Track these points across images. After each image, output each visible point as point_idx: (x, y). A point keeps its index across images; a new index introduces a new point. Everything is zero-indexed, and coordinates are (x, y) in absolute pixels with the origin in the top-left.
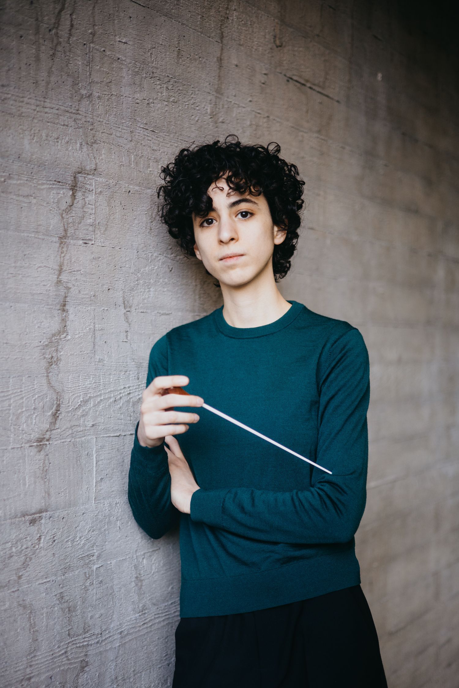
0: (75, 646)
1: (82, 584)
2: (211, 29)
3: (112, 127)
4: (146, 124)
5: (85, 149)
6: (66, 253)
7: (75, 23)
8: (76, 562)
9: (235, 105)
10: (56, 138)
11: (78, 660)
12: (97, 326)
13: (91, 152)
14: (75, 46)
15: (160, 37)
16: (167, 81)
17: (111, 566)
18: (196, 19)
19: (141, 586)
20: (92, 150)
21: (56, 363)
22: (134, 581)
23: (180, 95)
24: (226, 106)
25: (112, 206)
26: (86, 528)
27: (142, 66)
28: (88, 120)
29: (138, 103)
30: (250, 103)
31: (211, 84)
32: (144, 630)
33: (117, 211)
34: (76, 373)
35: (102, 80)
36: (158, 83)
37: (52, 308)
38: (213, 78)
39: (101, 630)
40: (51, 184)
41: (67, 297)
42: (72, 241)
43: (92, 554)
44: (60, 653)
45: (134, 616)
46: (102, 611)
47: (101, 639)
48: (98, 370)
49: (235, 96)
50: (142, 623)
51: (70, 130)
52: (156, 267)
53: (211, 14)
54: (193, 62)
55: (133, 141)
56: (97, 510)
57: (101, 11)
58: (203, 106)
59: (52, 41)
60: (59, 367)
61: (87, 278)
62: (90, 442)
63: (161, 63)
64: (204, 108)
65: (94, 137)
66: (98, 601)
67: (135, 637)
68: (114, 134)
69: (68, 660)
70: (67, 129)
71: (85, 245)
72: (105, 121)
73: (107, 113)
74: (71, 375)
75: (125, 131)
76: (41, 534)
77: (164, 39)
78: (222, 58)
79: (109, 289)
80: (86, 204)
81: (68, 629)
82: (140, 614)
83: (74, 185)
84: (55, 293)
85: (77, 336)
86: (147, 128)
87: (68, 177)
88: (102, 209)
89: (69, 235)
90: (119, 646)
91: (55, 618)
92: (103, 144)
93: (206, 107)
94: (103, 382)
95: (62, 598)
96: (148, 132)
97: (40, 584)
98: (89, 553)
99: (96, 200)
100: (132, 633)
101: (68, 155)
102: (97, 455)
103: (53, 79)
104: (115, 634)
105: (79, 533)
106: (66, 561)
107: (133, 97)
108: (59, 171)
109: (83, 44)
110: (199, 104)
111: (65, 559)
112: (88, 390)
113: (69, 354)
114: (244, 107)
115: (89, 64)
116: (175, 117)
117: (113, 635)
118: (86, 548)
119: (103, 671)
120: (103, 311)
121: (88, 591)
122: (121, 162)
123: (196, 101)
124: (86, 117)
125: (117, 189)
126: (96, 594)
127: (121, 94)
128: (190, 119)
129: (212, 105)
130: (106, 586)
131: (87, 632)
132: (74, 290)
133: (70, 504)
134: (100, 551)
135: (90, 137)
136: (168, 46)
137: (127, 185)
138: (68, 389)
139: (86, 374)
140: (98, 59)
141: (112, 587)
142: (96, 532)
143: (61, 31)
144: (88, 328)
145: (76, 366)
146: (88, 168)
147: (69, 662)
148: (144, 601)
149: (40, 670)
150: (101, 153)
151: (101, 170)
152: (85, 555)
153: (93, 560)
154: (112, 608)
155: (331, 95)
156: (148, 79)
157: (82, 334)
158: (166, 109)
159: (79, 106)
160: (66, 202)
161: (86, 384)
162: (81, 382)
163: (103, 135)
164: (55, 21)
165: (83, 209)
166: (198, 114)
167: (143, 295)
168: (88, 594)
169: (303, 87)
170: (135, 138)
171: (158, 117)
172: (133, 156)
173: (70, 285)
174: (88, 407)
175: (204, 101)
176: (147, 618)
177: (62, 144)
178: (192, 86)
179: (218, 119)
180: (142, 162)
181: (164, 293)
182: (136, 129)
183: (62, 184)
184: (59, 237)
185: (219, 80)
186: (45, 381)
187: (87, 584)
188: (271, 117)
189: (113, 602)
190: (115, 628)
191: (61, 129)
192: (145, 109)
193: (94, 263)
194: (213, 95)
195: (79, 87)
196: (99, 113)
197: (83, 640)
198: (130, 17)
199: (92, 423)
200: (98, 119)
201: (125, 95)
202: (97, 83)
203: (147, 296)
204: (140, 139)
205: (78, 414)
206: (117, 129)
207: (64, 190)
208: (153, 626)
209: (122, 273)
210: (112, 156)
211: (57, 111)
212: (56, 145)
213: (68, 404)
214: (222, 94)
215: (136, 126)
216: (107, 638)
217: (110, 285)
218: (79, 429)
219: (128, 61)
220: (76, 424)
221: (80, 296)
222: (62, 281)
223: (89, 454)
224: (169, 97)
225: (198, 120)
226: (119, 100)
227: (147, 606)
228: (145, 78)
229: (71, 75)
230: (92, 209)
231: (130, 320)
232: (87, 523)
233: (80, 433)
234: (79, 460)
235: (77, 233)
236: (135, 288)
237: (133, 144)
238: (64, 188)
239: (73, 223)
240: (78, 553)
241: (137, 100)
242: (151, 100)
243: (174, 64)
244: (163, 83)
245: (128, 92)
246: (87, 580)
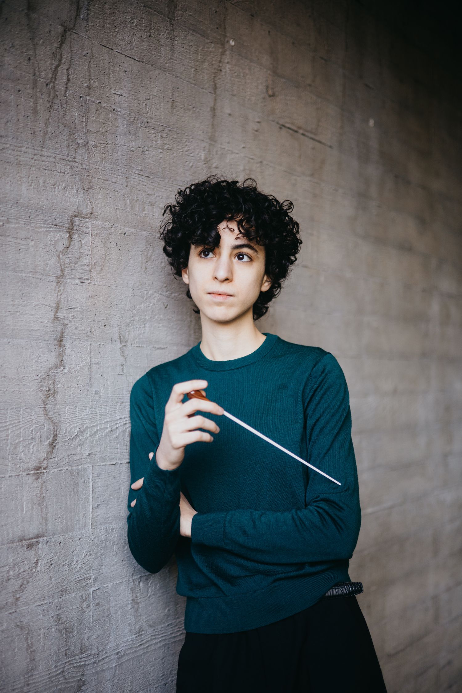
0: (72, 666)
1: (78, 606)
2: (205, 81)
3: (108, 173)
4: (141, 170)
5: (81, 194)
6: (63, 292)
7: (71, 77)
8: (72, 585)
9: (229, 151)
10: (53, 184)
11: (75, 680)
12: (93, 360)
13: (87, 197)
14: (72, 99)
15: (154, 89)
16: (161, 130)
17: (108, 589)
18: (189, 72)
19: (138, 608)
20: (89, 195)
21: (53, 395)
22: (131, 603)
23: (175, 143)
24: (219, 153)
25: (108, 247)
26: (83, 552)
27: (137, 116)
28: (85, 167)
29: (133, 151)
30: (244, 150)
31: (205, 132)
32: (141, 651)
33: (113, 252)
34: (72, 405)
35: (97, 130)
36: (153, 132)
37: (49, 344)
38: (207, 126)
39: (98, 651)
40: (48, 227)
41: (64, 333)
42: (68, 281)
43: (89, 578)
44: (57, 673)
45: (131, 637)
46: (99, 632)
47: (97, 660)
48: (95, 401)
49: (229, 143)
50: (139, 644)
51: (67, 177)
52: (152, 304)
53: (205, 66)
54: (186, 112)
55: (129, 186)
56: (94, 535)
57: (97, 66)
58: (197, 153)
59: (49, 95)
60: (56, 399)
61: (84, 315)
62: (87, 471)
63: (156, 113)
64: (198, 154)
65: (90, 183)
66: (94, 623)
67: (132, 658)
68: (110, 180)
69: (65, 679)
70: (64, 176)
71: (82, 284)
72: (100, 168)
73: (102, 160)
74: (68, 406)
75: (120, 177)
76: (38, 558)
77: (158, 91)
78: (215, 107)
79: (105, 325)
80: (83, 246)
81: (64, 649)
82: (137, 635)
83: (71, 228)
84: (53, 329)
85: (74, 370)
86: (142, 174)
87: (65, 220)
88: (98, 251)
89: (65, 274)
90: (116, 666)
91: (52, 639)
92: (99, 189)
93: (200, 154)
94: (99, 413)
95: (59, 619)
96: (143, 178)
97: (37, 606)
98: (85, 576)
99: (92, 241)
100: (128, 654)
101: (65, 201)
102: (93, 483)
103: (50, 129)
104: (112, 655)
105: (76, 557)
106: (63, 584)
107: (128, 145)
108: (56, 215)
109: (79, 97)
110: (193, 151)
111: (62, 582)
112: (85, 421)
113: (66, 387)
114: (237, 154)
115: (86, 116)
116: (169, 164)
117: (110, 656)
118: (83, 571)
119: (100, 690)
120: (99, 346)
121: (85, 613)
122: (117, 206)
123: (190, 148)
125: (113, 231)
126: (93, 616)
127: (117, 143)
128: (184, 165)
129: (206, 152)
130: (102, 608)
131: (84, 652)
132: (71, 326)
133: (67, 530)
134: (97, 574)
135: (87, 183)
136: (162, 98)
137: (122, 227)
138: (65, 420)
139: (83, 406)
140: (94, 110)
141: (108, 609)
142: (92, 556)
143: (58, 84)
144: (84, 362)
145: (73, 398)
146: (84, 212)
147: (66, 681)
148: (140, 623)
149: (38, 688)
150: (98, 197)
151: (97, 213)
152: (81, 579)
153: (90, 583)
154: (109, 629)
155: (323, 141)
156: (143, 128)
157: (79, 368)
158: (161, 156)
159: (75, 154)
160: (63, 244)
161: (83, 415)
162: (77, 414)
163: (99, 181)
164: (52, 76)
165: (79, 250)
166: (192, 160)
167: (138, 331)
168: (84, 616)
169: (296, 134)
170: (130, 183)
171: (152, 164)
172: (128, 200)
173: (66, 322)
174: (85, 437)
175: (198, 149)
176: (144, 639)
177: (59, 190)
178: (186, 134)
179: (212, 164)
180: (137, 206)
181: (159, 328)
182: (131, 175)
183: (59, 227)
184: (56, 277)
185: (213, 128)
186: (43, 412)
187: (84, 606)
188: (265, 163)
189: (110, 624)
190: (112, 649)
191: (58, 176)
192: (140, 156)
193: (90, 301)
194: (207, 142)
195: (75, 136)
196: (96, 160)
197: (80, 660)
198: (125, 71)
199: (89, 452)
200: (94, 167)
201: (120, 144)
202: (93, 132)
203: (143, 332)
204: (135, 185)
205: (75, 443)
206: (113, 175)
207: (61, 233)
208: (149, 648)
209: (117, 309)
210: (108, 201)
211: (54, 159)
212: (53, 191)
213: (64, 434)
214: (216, 141)
215: (131, 172)
216: (104, 658)
217: (106, 321)
218: (76, 458)
219: (123, 112)
220: (73, 453)
221: (77, 332)
222: (59, 318)
223: (86, 482)
224: (164, 144)
225: (192, 166)
226: (115, 149)
227: (143, 628)
228: (140, 128)
229: (67, 126)
230: (88, 250)
231: (126, 354)
232: (83, 548)
233: (77, 461)
234: (76, 488)
235: (74, 272)
236: (131, 324)
237: (128, 189)
238: (61, 231)
239: (70, 263)
240: (75, 576)
241: (132, 148)
242: (146, 148)
243: (168, 114)
244: (157, 132)
245: (123, 141)
246: (83, 602)
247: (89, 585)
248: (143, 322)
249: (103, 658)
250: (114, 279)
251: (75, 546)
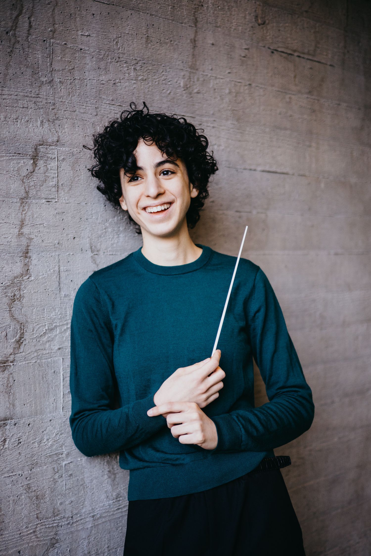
0: (44, 527)
1: (50, 477)
2: (184, 16)
3: (75, 105)
4: (113, 100)
5: (46, 125)
6: (28, 211)
7: (33, 24)
8: (43, 460)
9: (212, 77)
10: (15, 118)
11: (48, 538)
12: (62, 268)
13: (53, 127)
14: (35, 43)
15: (126, 27)
16: (135, 63)
17: (82, 462)
18: (166, 9)
19: (115, 478)
20: (54, 125)
21: (19, 300)
22: (107, 474)
23: (150, 74)
24: (201, 79)
25: (77, 170)
26: (53, 431)
27: (107, 53)
28: (50, 101)
29: (103, 84)
30: (229, 75)
31: (184, 62)
32: (119, 514)
33: (82, 173)
34: (40, 307)
35: (63, 68)
36: (125, 65)
37: (14, 256)
38: (187, 57)
39: (72, 514)
40: (10, 156)
41: (29, 246)
42: (34, 201)
43: (61, 453)
44: (28, 533)
45: (108, 503)
46: (73, 499)
47: (71, 522)
48: (64, 303)
49: (212, 70)
50: (116, 508)
51: (30, 111)
53: (183, 3)
54: (163, 45)
55: (99, 115)
56: (65, 417)
57: (61, 12)
58: (175, 81)
59: (10, 41)
60: (22, 303)
61: (51, 230)
62: (57, 363)
63: (128, 49)
64: (177, 82)
65: (56, 115)
66: (68, 491)
67: (109, 520)
68: (78, 111)
69: (38, 538)
70: (27, 111)
71: (48, 203)
72: (67, 101)
73: (69, 94)
74: (35, 309)
75: (89, 108)
76: (6, 438)
77: (131, 29)
78: (196, 39)
79: (74, 238)
80: (48, 170)
81: (36, 513)
82: (114, 501)
83: (36, 155)
84: (17, 243)
85: (41, 277)
86: (113, 104)
87: (29, 149)
88: (66, 173)
89: (30, 196)
90: (92, 527)
91: (22, 504)
92: (66, 120)
93: (179, 82)
94: (69, 313)
95: (29, 488)
96: (115, 107)
97: (5, 477)
98: (57, 452)
99: (59, 166)
100: (105, 517)
101: (28, 132)
102: (64, 373)
103: (10, 71)
104: (87, 517)
105: (46, 436)
106: (33, 459)
107: (98, 79)
108: (19, 145)
109: (43, 41)
110: (171, 79)
111: (32, 457)
112: (54, 320)
113: (33, 292)
114: (222, 79)
115: (50, 56)
116: (144, 92)
117: (85, 518)
118: (54, 447)
119: (75, 547)
120: (68, 256)
121: (58, 483)
122: (85, 133)
123: (168, 77)
124: (46, 99)
125: (82, 155)
126: (66, 485)
127: (85, 78)
128: (161, 93)
129: (186, 80)
130: (76, 478)
131: (57, 515)
132: (37, 240)
133: (37, 413)
134: (69, 450)
135: (52, 115)
136: (135, 35)
138: (32, 320)
139: (51, 308)
140: (59, 51)
141: (82, 479)
142: (64, 435)
143: (19, 31)
144: (52, 270)
145: (40, 302)
146: (50, 140)
147: (38, 539)
148: (118, 491)
149: (8, 546)
150: (64, 127)
151: (64, 141)
152: (53, 454)
153: (62, 458)
154: (84, 496)
155: (323, 61)
156: (114, 63)
157: (46, 275)
158: (135, 86)
159: (39, 91)
160: (27, 170)
161: (52, 315)
162: (46, 314)
163: (65, 113)
164: (12, 25)
165: (45, 173)
166: (170, 88)
167: (111, 241)
168: (56, 485)
169: (292, 56)
171: (125, 94)
172: (98, 128)
173: (32, 236)
174: (54, 334)
175: (176, 77)
176: (121, 504)
177: (22, 123)
178: (163, 65)
179: (193, 90)
182: (102, 105)
183: (22, 155)
184: (20, 198)
185: (193, 58)
186: (8, 314)
187: (56, 477)
188: (253, 85)
189: (84, 492)
190: (87, 513)
191: (20, 111)
192: (111, 88)
193: (58, 217)
194: (186, 71)
195: (39, 75)
196: (62, 95)
197: (53, 522)
198: (93, 14)
199: (59, 347)
200: (60, 100)
201: (89, 79)
202: (59, 71)
203: (116, 241)
204: (106, 113)
205: (43, 340)
206: (81, 107)
207: (25, 160)
209: (88, 223)
210: (76, 129)
211: (16, 97)
212: (16, 124)
213: (32, 332)
214: (197, 70)
215: (101, 102)
216: (79, 520)
217: (76, 234)
218: (44, 352)
219: (92, 50)
220: (41, 348)
221: (44, 244)
222: (24, 234)
223: (56, 372)
224: (137, 76)
225: (170, 93)
226: (83, 83)
227: (121, 494)
228: (111, 63)
229: (30, 67)
230: (55, 174)
231: (98, 262)
232: (55, 428)
233: (46, 355)
234: (46, 377)
235: (39, 194)
236: (103, 236)
237: (98, 117)
238: (24, 158)
239: (35, 186)
240: (46, 452)
241: (102, 82)
242: (117, 81)
243: (142, 48)
244: (130, 66)
245: (92, 76)
246: (55, 473)
247: (62, 459)
248: (117, 233)
249: (77, 520)
250: (83, 197)
251: (45, 427)
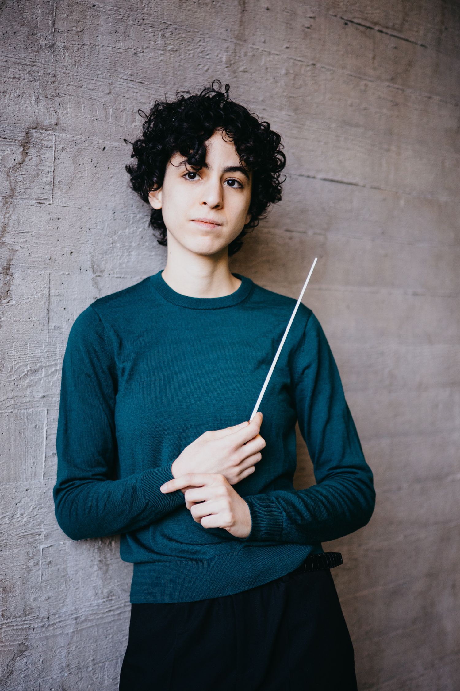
0: (11, 628)
1: (22, 564)
3: (82, 79)
5: (43, 103)
6: (12, 214)
8: (15, 540)
9: (264, 52)
10: (2, 92)
11: (15, 643)
12: (53, 291)
13: (52, 106)
16: (163, 28)
17: (65, 546)
19: (107, 570)
20: (53, 103)
22: (97, 565)
23: (183, 44)
24: (250, 54)
25: (80, 163)
26: (30, 504)
27: (128, 13)
28: (49, 72)
29: (121, 53)
30: (288, 50)
31: (229, 30)
32: (110, 618)
33: (86, 169)
34: (22, 341)
35: (69, 29)
36: (150, 30)
38: (232, 23)
39: (48, 614)
41: (12, 260)
42: (21, 201)
43: (38, 533)
45: (96, 602)
46: (50, 594)
47: (47, 623)
48: (53, 338)
49: (264, 42)
50: (107, 610)
51: (22, 83)
52: (141, 230)
54: (202, 6)
55: (112, 93)
56: (47, 487)
58: (216, 54)
61: (41, 240)
62: (39, 415)
63: (156, 9)
64: (217, 56)
65: (56, 89)
66: (44, 583)
67: (96, 625)
68: (85, 86)
70: (19, 82)
71: (40, 205)
72: (72, 73)
73: (75, 64)
74: (15, 342)
75: (101, 83)
79: (71, 253)
80: (42, 162)
82: (105, 600)
83: (27, 141)
85: (25, 302)
86: (132, 79)
87: (18, 132)
88: (65, 167)
89: (16, 194)
90: (74, 632)
92: (69, 97)
93: (220, 56)
94: (59, 351)
96: (134, 84)
98: (33, 531)
99: (56, 157)
100: (92, 620)
101: (19, 110)
102: (48, 429)
104: (68, 619)
105: (21, 510)
107: (114, 46)
108: (6, 127)
110: (210, 52)
112: (38, 359)
113: (13, 321)
114: (277, 55)
115: (52, 13)
116: (174, 67)
117: (65, 620)
118: (30, 525)
119: (50, 657)
120: (62, 275)
121: (32, 572)
122: (94, 116)
123: (206, 49)
124: (45, 68)
125: (87, 145)
126: (42, 575)
127: (97, 43)
128: (196, 69)
129: (229, 53)
131: (29, 614)
132: (22, 253)
133: (10, 479)
134: (49, 530)
135: (51, 90)
137: (101, 141)
138: (10, 357)
139: (36, 342)
140: (65, 7)
141: (65, 569)
142: (44, 509)
144: (40, 294)
145: (22, 334)
146: (46, 123)
148: (110, 587)
150: (66, 106)
151: (64, 125)
152: (28, 533)
153: (40, 539)
154: (65, 591)
155: (412, 39)
156: (136, 27)
157: (32, 299)
158: (161, 58)
159: (36, 57)
160: (15, 160)
161: (36, 352)
162: (28, 351)
163: (69, 88)
165: (37, 165)
166: (208, 63)
167: (120, 259)
168: (30, 575)
169: (369, 30)
170: (115, 90)
171: (149, 67)
172: (111, 110)
173: (16, 247)
174: (38, 377)
175: (217, 50)
176: (114, 605)
177: (11, 98)
178: (201, 33)
179: (238, 68)
180: (124, 116)
181: (151, 257)
182: (117, 81)
183: (9, 140)
184: (4, 196)
185: (241, 25)
187: (30, 564)
188: (318, 65)
189: (66, 586)
190: (69, 613)
191: (9, 82)
192: (131, 59)
193: (51, 225)
194: (231, 42)
195: (37, 37)
196: (65, 64)
197: (23, 623)
199: (43, 394)
200: (62, 71)
201: (102, 45)
202: (63, 32)
203: (126, 261)
204: (122, 92)
205: (23, 384)
206: (89, 81)
207: (12, 147)
208: (122, 615)
209: (90, 235)
210: (82, 110)
211: (5, 63)
212: (3, 99)
213: (9, 373)
214: (245, 41)
215: (117, 77)
216: (57, 622)
217: (74, 248)
218: (24, 400)
219: (108, 7)
220: (20, 395)
221: (31, 259)
222: (6, 243)
223: (37, 427)
224: (166, 45)
225: (208, 69)
226: (94, 50)
227: (115, 592)
228: (132, 26)
229: (26, 25)
230: (50, 167)
231: (100, 286)
232: (32, 500)
233: (26, 404)
234: (24, 433)
235: (28, 192)
236: (109, 252)
237: (112, 96)
238: (11, 145)
239: (23, 181)
240: (18, 530)
241: (120, 50)
242: (139, 50)
243: (174, 9)
244: (157, 31)
245: (107, 41)
246: (30, 559)
247: (39, 541)
248: (128, 249)
249: (55, 622)
250: (86, 199)
251: (19, 498)
